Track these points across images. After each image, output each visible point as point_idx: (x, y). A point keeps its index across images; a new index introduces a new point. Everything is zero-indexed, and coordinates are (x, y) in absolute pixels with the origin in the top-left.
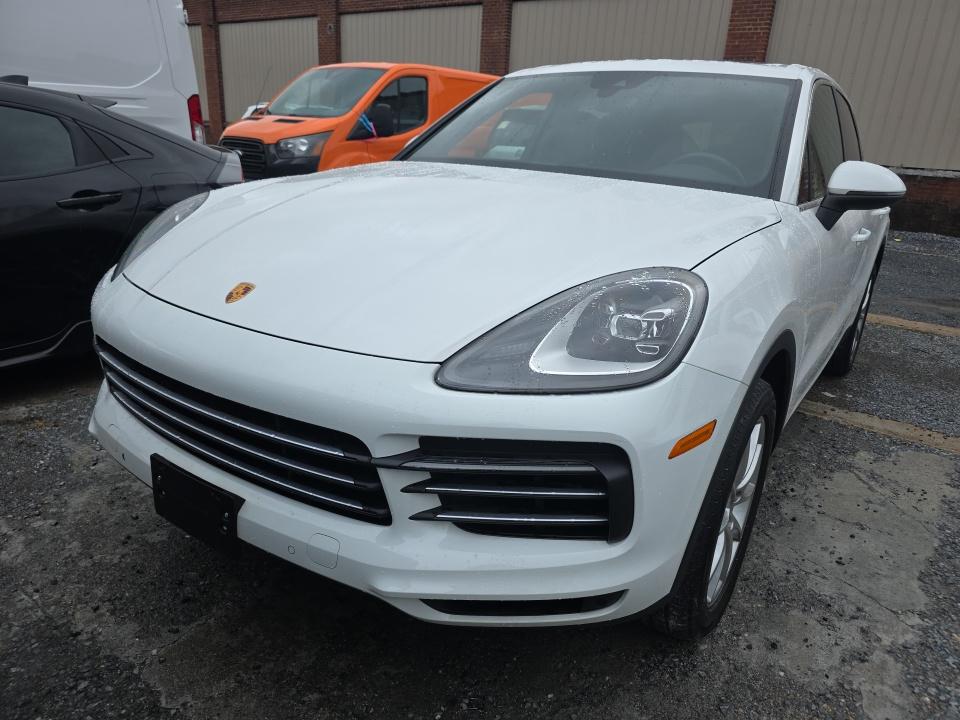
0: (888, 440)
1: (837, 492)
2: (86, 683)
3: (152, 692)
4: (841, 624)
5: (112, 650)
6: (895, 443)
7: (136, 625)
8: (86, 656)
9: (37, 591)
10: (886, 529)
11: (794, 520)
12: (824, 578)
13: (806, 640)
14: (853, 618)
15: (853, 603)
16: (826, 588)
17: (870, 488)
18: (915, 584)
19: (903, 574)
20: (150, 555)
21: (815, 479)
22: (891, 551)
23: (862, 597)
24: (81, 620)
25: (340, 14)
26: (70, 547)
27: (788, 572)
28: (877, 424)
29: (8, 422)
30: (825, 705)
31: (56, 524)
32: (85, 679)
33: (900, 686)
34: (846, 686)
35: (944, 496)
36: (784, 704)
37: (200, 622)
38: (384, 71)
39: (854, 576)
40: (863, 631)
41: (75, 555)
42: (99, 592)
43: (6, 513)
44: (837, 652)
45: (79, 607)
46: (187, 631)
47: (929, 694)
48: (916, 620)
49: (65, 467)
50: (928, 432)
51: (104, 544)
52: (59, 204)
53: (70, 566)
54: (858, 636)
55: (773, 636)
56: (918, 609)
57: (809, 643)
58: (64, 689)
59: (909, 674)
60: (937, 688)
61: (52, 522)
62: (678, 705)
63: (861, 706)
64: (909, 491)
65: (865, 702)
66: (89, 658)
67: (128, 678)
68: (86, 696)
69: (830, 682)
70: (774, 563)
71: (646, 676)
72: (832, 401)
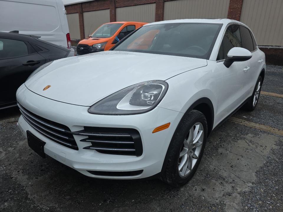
0: (259, 131)
1: (237, 146)
2: (11, 190)
3: (27, 194)
4: (226, 185)
5: (20, 182)
6: (261, 132)
7: (28, 176)
8: (13, 184)
9: (5, 166)
10: (250, 157)
11: (221, 154)
12: (225, 171)
13: (214, 189)
14: (230, 183)
15: (232, 179)
16: (225, 174)
17: (249, 145)
18: (254, 174)
19: (251, 171)
20: (36, 158)
21: (232, 142)
22: (249, 164)
23: (236, 177)
24: (14, 174)
25: (116, 8)
26: (16, 155)
27: (215, 169)
28: (257, 126)
29: (9, 122)
30: (214, 208)
31: (14, 149)
32: (11, 189)
33: (239, 203)
34: (222, 203)
35: (272, 148)
36: (201, 207)
37: (44, 176)
38: (123, 24)
39: (235, 171)
40: (233, 187)
41: (17, 157)
42: (20, 167)
43: (3, 146)
44: (222, 193)
45: (14, 171)
46: (40, 178)
47: (248, 206)
48: (251, 184)
49: (21, 134)
50: (274, 129)
51: (25, 155)
52: (23, 64)
53: (15, 160)
54: (230, 188)
55: (204, 187)
56: (252, 181)
57: (214, 190)
58: (5, 192)
59: (243, 200)
60: (251, 205)
61: (13, 148)
62: (169, 205)
63: (225, 208)
64: (261, 146)
65: (226, 207)
66: (14, 184)
67: (22, 190)
68: (10, 194)
69: (217, 201)
70: (211, 166)
71: (162, 197)
72: (245, 119)
